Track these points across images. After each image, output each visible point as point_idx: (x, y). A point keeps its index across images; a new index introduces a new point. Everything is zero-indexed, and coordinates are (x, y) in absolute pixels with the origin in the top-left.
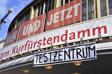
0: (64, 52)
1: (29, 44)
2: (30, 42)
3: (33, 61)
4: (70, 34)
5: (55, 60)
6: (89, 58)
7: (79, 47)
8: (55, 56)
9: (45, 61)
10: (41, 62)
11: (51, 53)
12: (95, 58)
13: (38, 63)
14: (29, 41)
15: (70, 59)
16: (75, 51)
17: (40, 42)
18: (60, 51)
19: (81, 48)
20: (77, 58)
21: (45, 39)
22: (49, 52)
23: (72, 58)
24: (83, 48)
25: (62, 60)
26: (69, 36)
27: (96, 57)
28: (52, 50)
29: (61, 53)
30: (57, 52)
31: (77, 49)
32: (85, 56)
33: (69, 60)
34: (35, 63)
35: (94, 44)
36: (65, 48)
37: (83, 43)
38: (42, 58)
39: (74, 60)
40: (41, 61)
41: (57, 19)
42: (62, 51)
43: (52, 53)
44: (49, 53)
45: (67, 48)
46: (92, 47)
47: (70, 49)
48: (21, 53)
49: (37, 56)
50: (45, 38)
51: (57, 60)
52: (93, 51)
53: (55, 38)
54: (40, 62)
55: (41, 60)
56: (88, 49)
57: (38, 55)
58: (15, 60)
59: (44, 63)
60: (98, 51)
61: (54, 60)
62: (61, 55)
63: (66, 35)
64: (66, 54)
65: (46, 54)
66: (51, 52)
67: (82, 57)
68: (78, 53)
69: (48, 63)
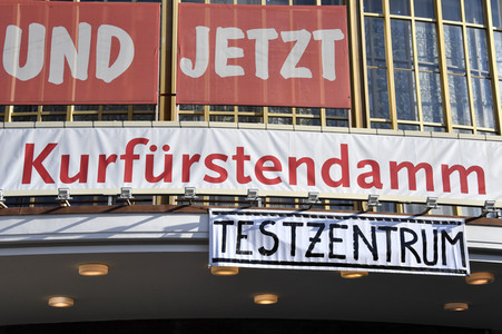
0: (350, 232)
1: (150, 160)
2: (153, 148)
3: (206, 242)
4: (360, 165)
5: (313, 252)
6: (444, 267)
7: (409, 225)
8: (315, 240)
9: (262, 251)
10: (247, 253)
11: (294, 225)
12: (465, 272)
13: (231, 253)
15: (376, 258)
16: (395, 236)
17: (216, 162)
18: (338, 226)
19: (416, 227)
20: (403, 260)
21: (241, 156)
22: (288, 220)
23: (385, 258)
24: (423, 232)
25: (343, 257)
27: (468, 269)
28: (298, 215)
29: (338, 233)
30: (321, 227)
31: (403, 230)
32: (430, 258)
33: (371, 262)
34: (216, 252)
35: (459, 223)
36: (355, 218)
38: (250, 236)
39: (389, 264)
40: (243, 248)
42: (345, 227)
43: (301, 224)
44: (285, 224)
45: (363, 218)
46: (453, 234)
47: (377, 224)
49: (225, 224)
50: (240, 150)
51: (322, 255)
52: (457, 246)
53: (293, 163)
54: (238, 252)
55: (245, 244)
56: (439, 235)
57: (231, 223)
59: (258, 257)
60: (473, 251)
61: (309, 254)
62: (340, 240)
64: (360, 239)
65: (273, 223)
66: (295, 219)
67: (419, 261)
68: (404, 245)
69: (280, 260)
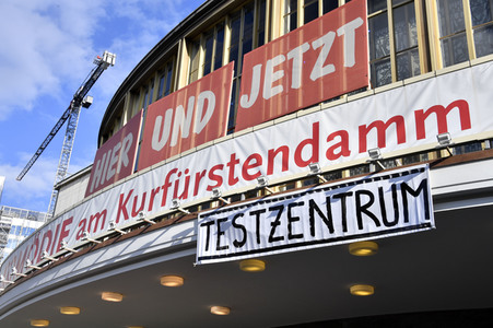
0: (307, 205)
1: (177, 182)
2: (180, 174)
3: (193, 245)
4: (330, 138)
5: (274, 236)
6: (407, 225)
7: (365, 186)
8: (276, 224)
9: (237, 244)
10: (225, 248)
11: (258, 213)
12: (429, 225)
13: (213, 251)
14: (174, 171)
15: (332, 231)
16: (351, 202)
17: (216, 172)
18: (295, 205)
19: (373, 187)
20: (361, 227)
21: (234, 161)
22: (253, 209)
23: (341, 228)
24: (381, 190)
25: (301, 236)
26: (324, 146)
27: (432, 221)
28: (261, 203)
29: (295, 212)
30: (281, 208)
31: (358, 193)
32: (391, 219)
33: (327, 235)
34: (201, 252)
35: (423, 170)
36: (310, 192)
37: (379, 170)
38: (226, 232)
39: (346, 234)
40: (222, 245)
41: (276, 84)
42: (302, 204)
43: (264, 211)
44: (252, 214)
45: (319, 190)
46: (414, 183)
47: (332, 193)
48: (148, 216)
49: (208, 224)
50: (233, 156)
51: (282, 238)
52: (420, 199)
53: (272, 154)
54: (218, 249)
55: (224, 241)
56: (399, 192)
57: (213, 223)
58: (129, 242)
59: (233, 250)
60: (439, 199)
61: (271, 239)
62: (297, 219)
63: (315, 141)
64: (316, 213)
65: (242, 215)
66: (259, 207)
67: (378, 224)
68: (361, 209)
69: (249, 249)
